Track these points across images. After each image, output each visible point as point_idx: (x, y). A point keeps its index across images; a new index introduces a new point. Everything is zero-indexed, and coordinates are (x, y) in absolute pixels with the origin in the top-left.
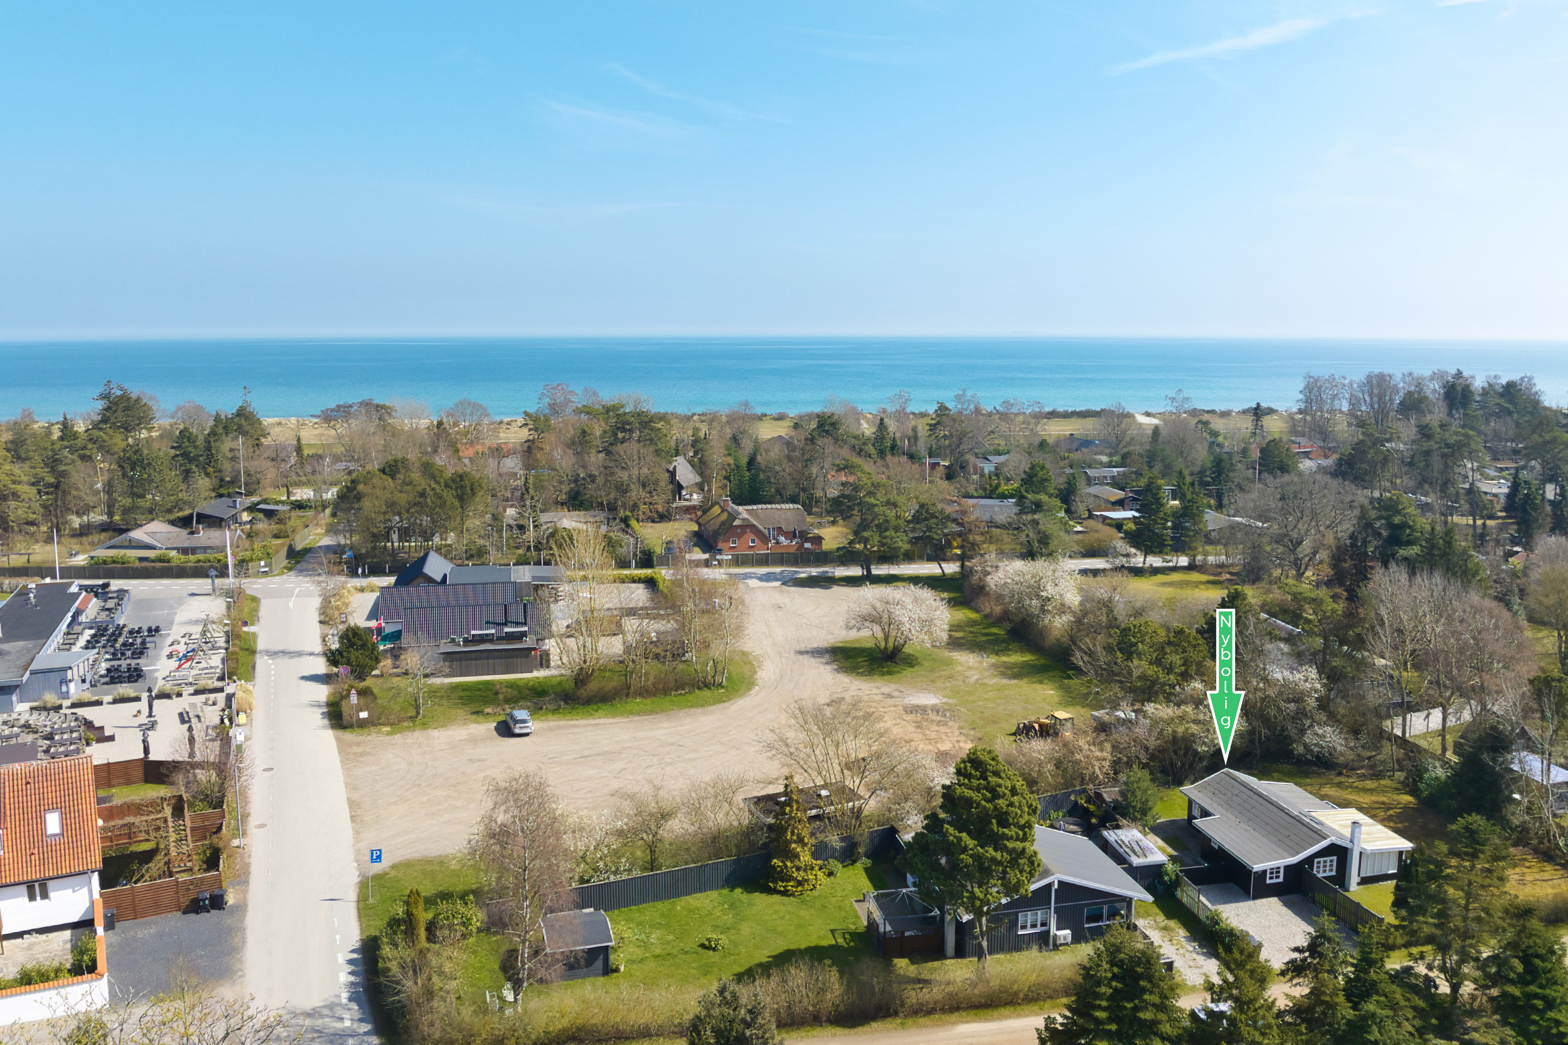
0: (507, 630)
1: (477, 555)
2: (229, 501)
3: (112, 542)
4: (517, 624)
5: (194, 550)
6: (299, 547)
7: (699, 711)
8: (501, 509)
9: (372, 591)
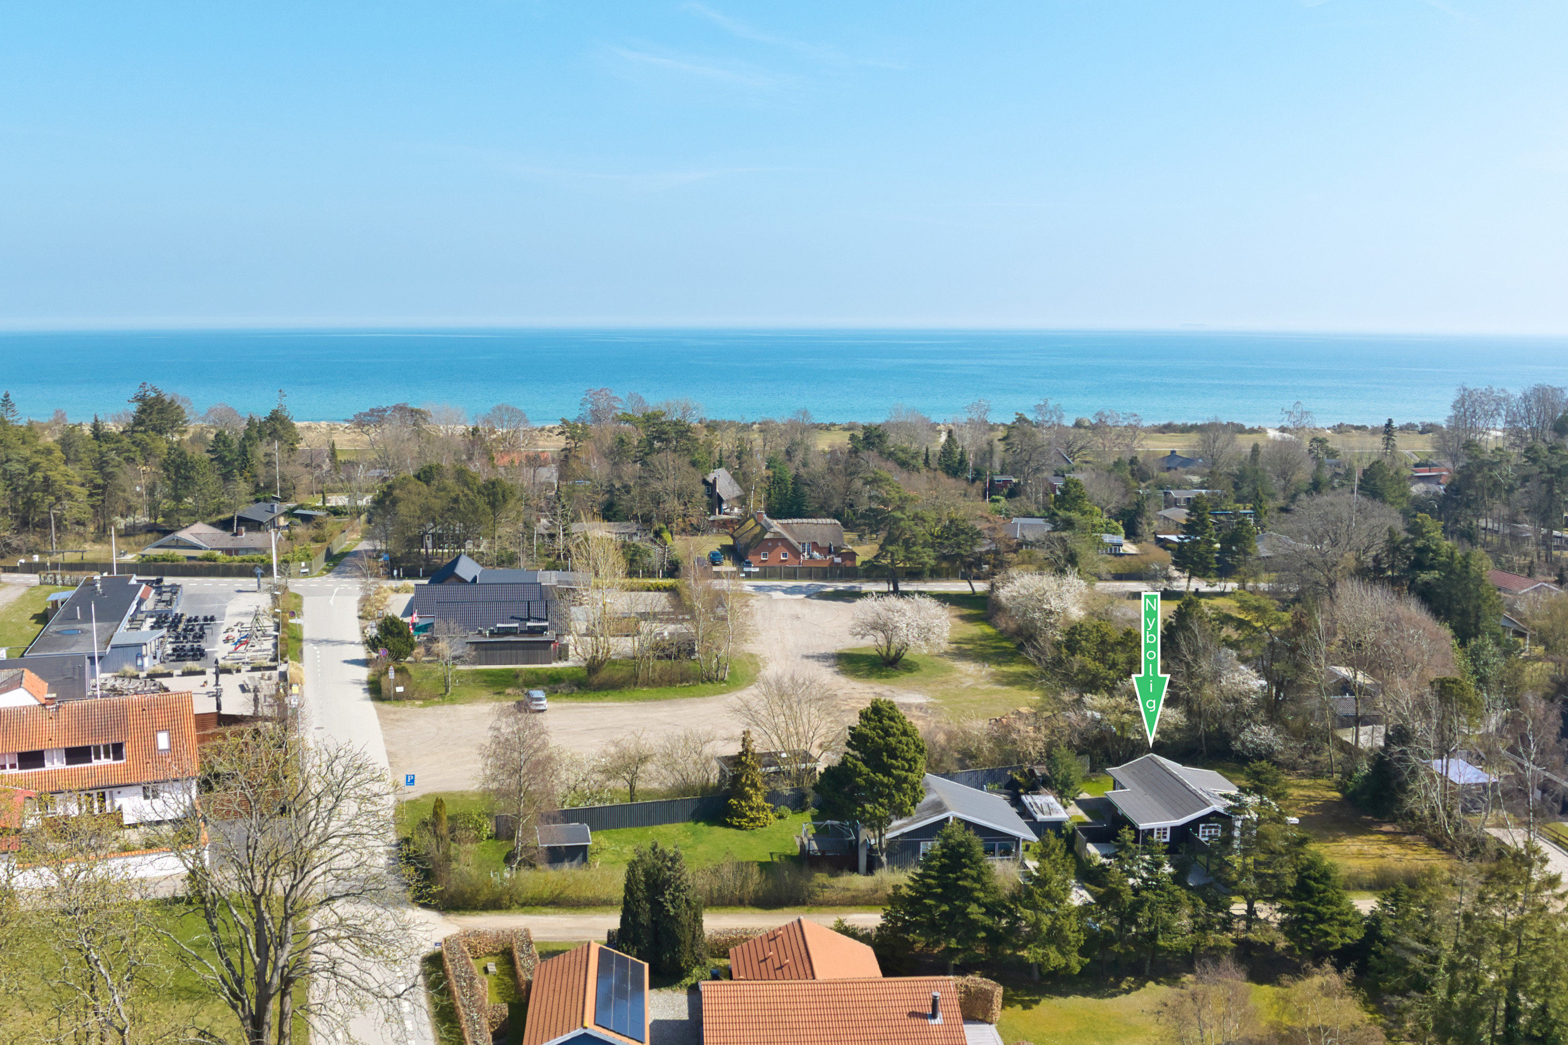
0: (529, 624)
1: (508, 560)
2: (267, 506)
3: (160, 542)
4: (540, 620)
5: (237, 551)
6: (336, 551)
7: (699, 700)
8: (534, 519)
9: (407, 592)
